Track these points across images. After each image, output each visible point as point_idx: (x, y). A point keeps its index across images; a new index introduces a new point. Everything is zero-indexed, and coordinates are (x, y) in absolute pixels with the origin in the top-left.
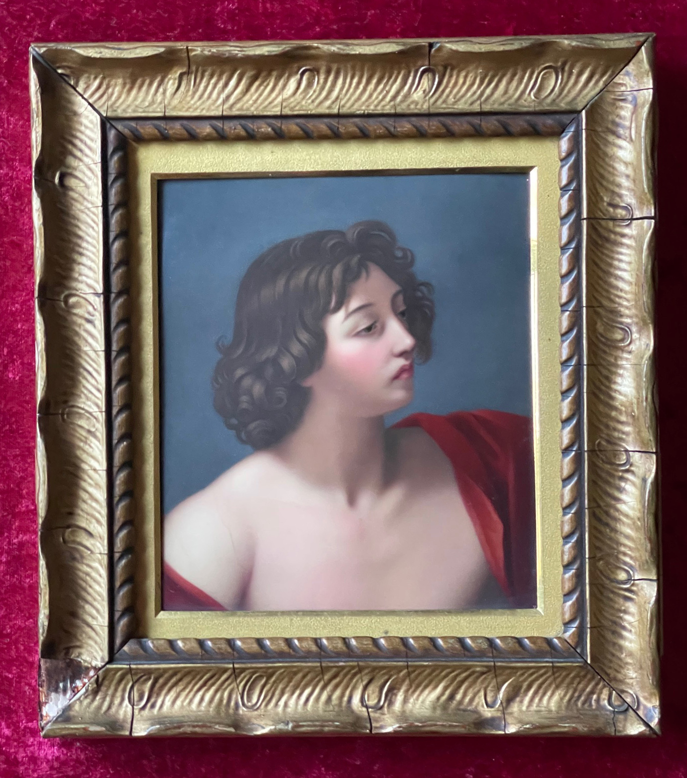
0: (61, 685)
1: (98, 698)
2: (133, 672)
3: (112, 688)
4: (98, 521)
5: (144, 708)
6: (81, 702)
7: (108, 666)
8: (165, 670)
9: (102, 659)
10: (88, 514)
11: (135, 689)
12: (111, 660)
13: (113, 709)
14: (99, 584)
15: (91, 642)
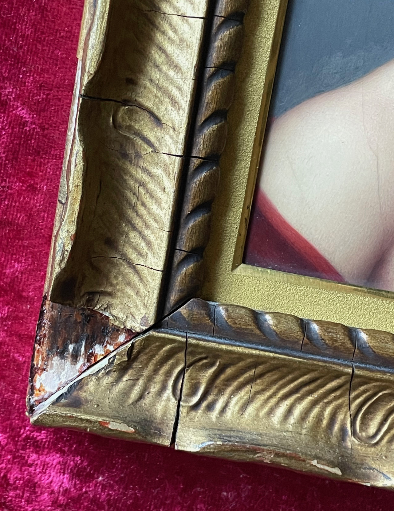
0: (71, 347)
1: (125, 378)
2: (189, 350)
3: (151, 367)
4: (174, 102)
5: (196, 407)
6: (98, 379)
7: (151, 333)
8: (241, 357)
9: (144, 319)
10: (159, 88)
11: (187, 375)
12: (158, 325)
13: (148, 400)
14: (158, 202)
15: (130, 291)
